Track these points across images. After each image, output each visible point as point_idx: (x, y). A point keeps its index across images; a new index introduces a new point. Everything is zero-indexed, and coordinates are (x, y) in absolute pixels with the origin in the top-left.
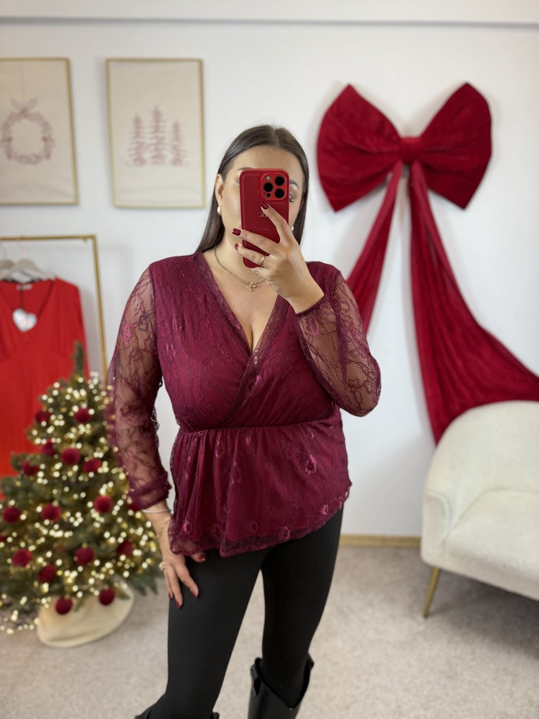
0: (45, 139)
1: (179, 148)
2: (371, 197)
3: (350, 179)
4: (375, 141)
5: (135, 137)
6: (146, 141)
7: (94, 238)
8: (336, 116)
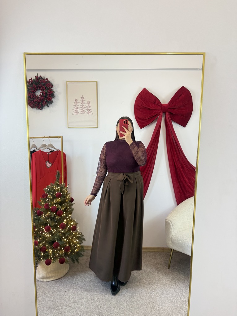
1: (90, 108)
2: (153, 123)
3: (145, 118)
4: (153, 106)
5: (75, 105)
6: (79, 106)
7: (62, 137)
8: (140, 98)
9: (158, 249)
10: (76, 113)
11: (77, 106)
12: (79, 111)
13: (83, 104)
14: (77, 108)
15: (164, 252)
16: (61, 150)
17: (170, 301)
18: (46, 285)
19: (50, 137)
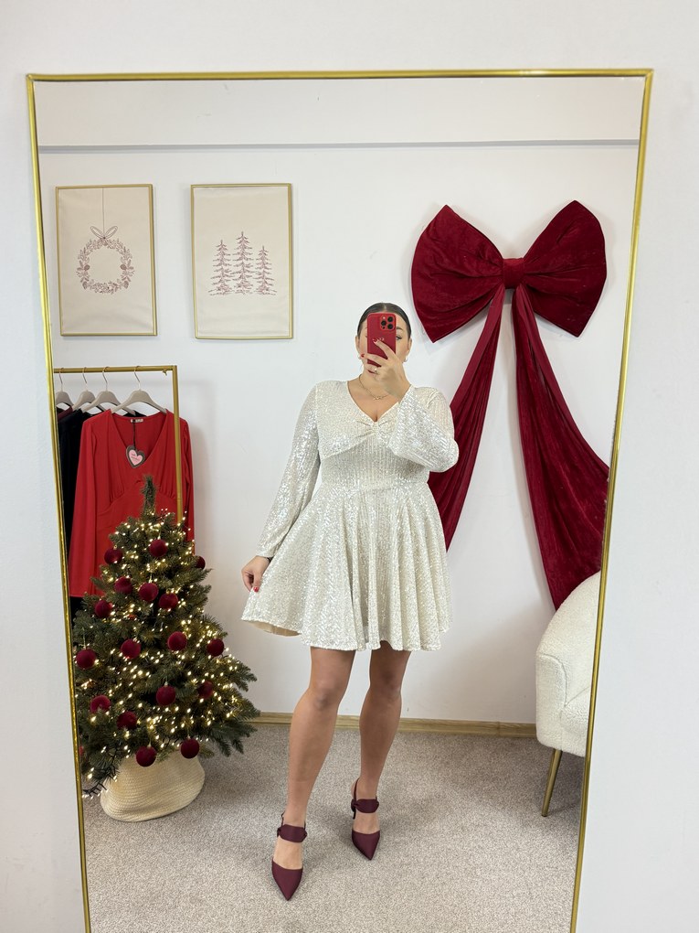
0: (123, 267)
1: (266, 275)
2: (472, 324)
3: (449, 306)
4: (475, 265)
5: (220, 265)
6: (231, 268)
7: (174, 369)
8: (433, 240)
9: (482, 725)
10: (223, 290)
11: (225, 268)
12: (232, 284)
13: (246, 262)
14: (225, 274)
15: (500, 736)
16: (172, 411)
17: (515, 894)
18: (128, 833)
19: (138, 369)
